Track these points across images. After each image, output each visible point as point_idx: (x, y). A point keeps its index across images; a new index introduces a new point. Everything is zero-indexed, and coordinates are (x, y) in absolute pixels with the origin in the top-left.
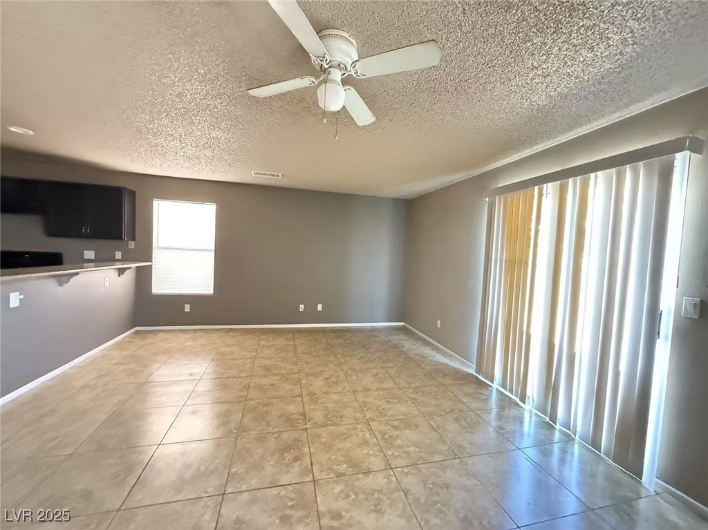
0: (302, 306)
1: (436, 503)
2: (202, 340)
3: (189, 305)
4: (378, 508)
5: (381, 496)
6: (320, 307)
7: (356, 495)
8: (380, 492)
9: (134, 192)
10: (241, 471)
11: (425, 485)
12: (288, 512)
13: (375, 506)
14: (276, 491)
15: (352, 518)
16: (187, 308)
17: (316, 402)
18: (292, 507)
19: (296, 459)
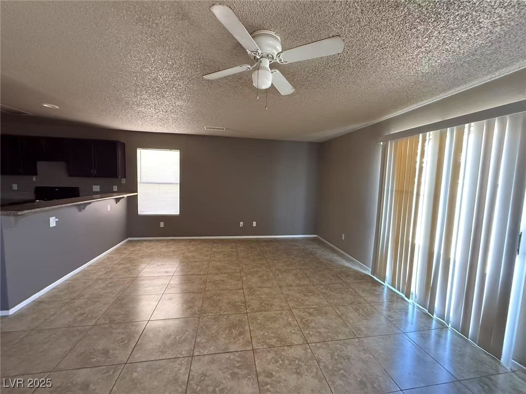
0: (242, 223)
1: (340, 369)
2: (173, 247)
3: (163, 223)
4: (298, 371)
5: (300, 363)
6: (254, 224)
7: (283, 361)
8: (300, 360)
9: (124, 144)
10: (203, 341)
11: (332, 357)
12: (236, 370)
13: (296, 369)
14: (227, 355)
15: (280, 377)
16: (162, 225)
17: (253, 294)
18: (238, 367)
19: (241, 334)
